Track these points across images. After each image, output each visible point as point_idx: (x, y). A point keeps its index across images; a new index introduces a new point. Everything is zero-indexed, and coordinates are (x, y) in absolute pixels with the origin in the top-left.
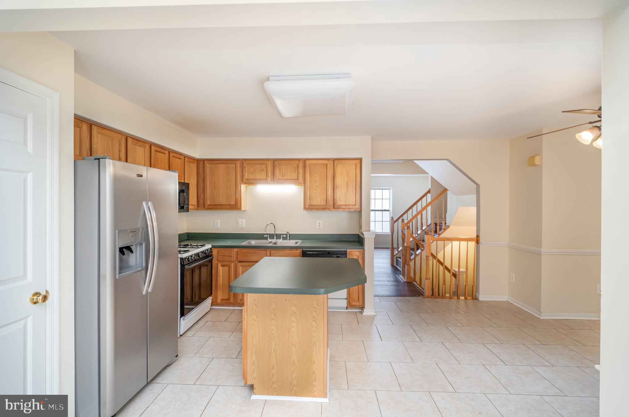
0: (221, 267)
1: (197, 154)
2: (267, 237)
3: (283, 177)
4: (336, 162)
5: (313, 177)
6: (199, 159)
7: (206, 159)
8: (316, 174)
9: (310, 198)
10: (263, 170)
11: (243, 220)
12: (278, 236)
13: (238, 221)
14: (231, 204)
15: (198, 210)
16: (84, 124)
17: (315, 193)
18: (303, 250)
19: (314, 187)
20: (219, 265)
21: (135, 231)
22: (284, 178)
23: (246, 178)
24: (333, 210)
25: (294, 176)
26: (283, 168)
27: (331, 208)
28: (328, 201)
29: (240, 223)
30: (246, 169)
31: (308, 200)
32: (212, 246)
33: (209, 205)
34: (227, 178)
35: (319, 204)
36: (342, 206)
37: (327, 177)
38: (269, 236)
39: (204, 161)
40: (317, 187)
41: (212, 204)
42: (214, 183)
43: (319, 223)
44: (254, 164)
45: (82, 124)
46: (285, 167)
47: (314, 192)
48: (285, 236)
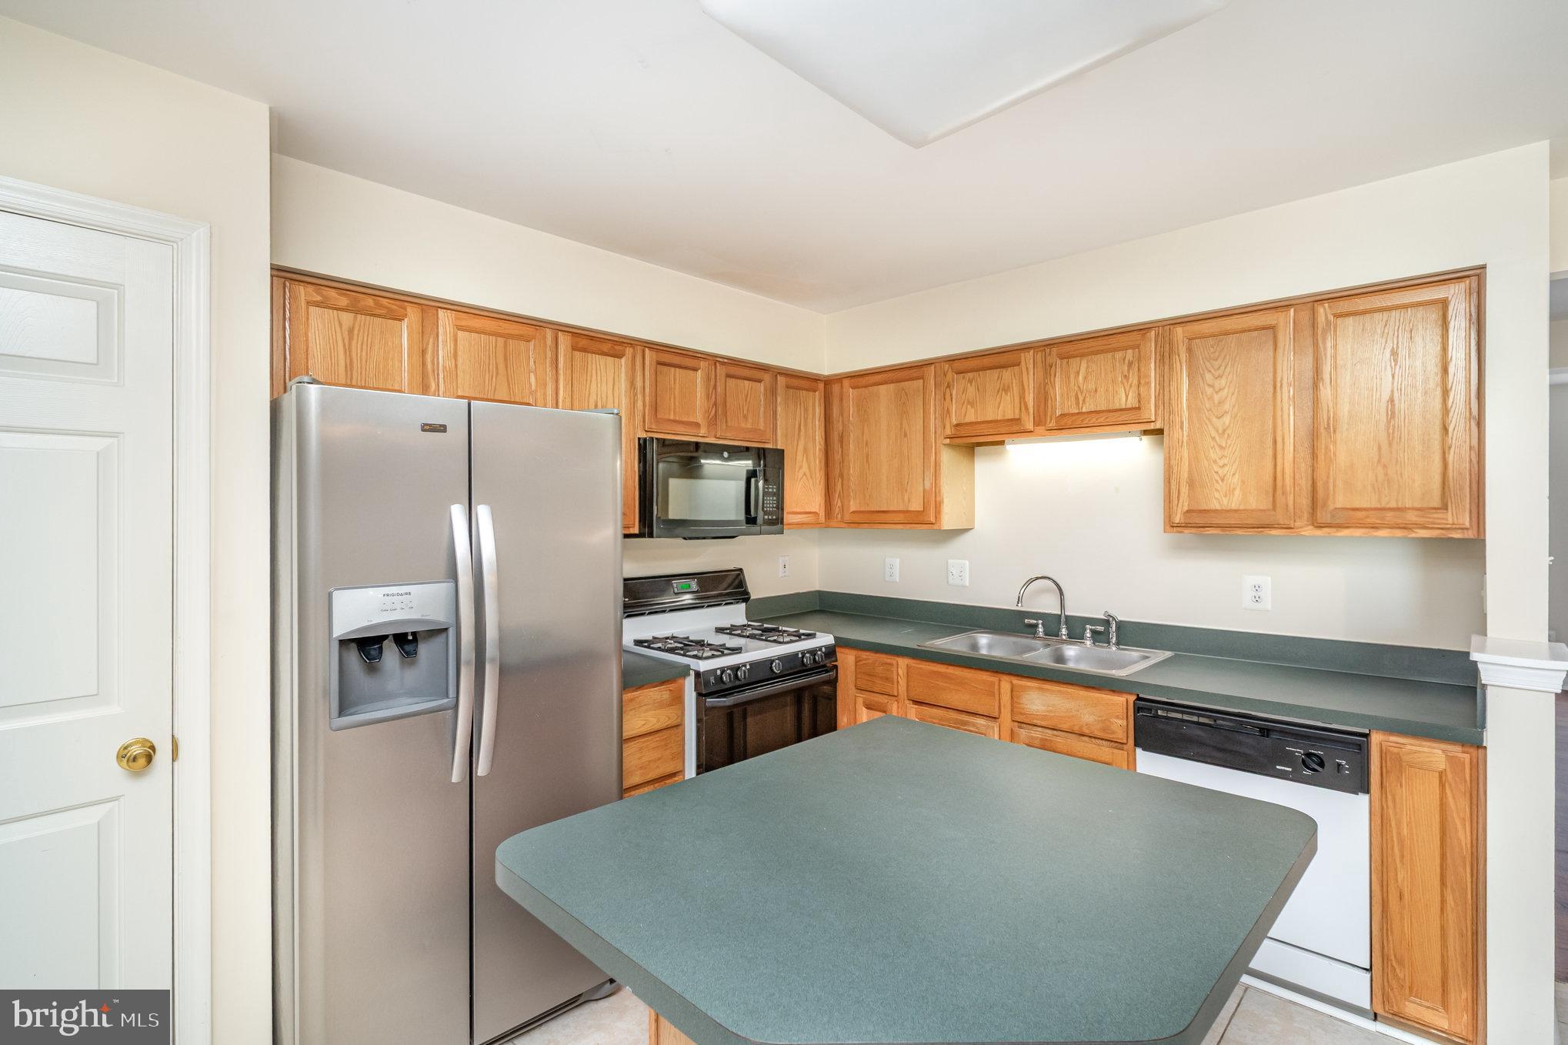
0: (864, 709)
1: (826, 363)
2: (1036, 626)
3: (1078, 403)
4: (1323, 311)
5: (1209, 391)
6: (827, 376)
7: (846, 373)
8: (1220, 377)
9: (1191, 483)
10: (1006, 389)
11: (963, 561)
12: (1076, 628)
13: (947, 563)
14: (910, 509)
15: (828, 527)
16: (409, 309)
17: (1215, 462)
18: (1139, 699)
19: (1213, 433)
20: (860, 701)
21: (410, 594)
22: (1084, 410)
23: (955, 422)
24: (1309, 531)
25: (1124, 399)
26: (1078, 373)
27: (1298, 524)
28: (1279, 492)
29: (954, 573)
30: (954, 392)
31: (1185, 490)
32: (835, 638)
33: (854, 512)
34: (901, 428)
35: (1234, 506)
36: (1360, 514)
37: (1275, 388)
38: (1042, 624)
39: (839, 379)
40: (1229, 431)
41: (863, 509)
42: (867, 445)
43: (1257, 588)
44: (977, 370)
45: (405, 309)
46: (1088, 367)
47: (1213, 456)
48: (1100, 628)
